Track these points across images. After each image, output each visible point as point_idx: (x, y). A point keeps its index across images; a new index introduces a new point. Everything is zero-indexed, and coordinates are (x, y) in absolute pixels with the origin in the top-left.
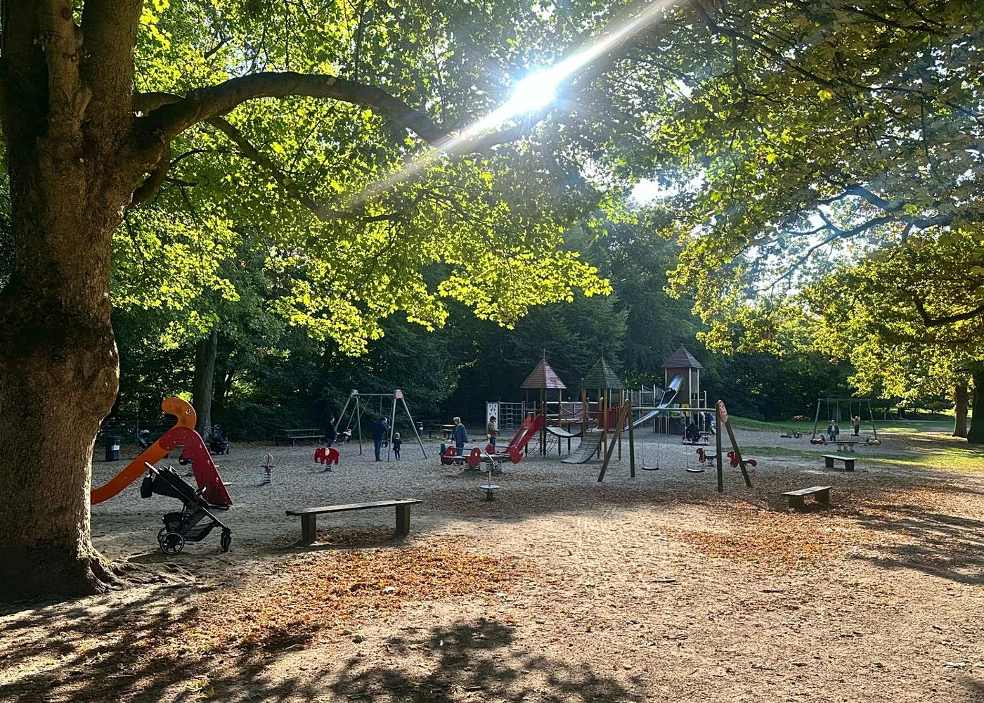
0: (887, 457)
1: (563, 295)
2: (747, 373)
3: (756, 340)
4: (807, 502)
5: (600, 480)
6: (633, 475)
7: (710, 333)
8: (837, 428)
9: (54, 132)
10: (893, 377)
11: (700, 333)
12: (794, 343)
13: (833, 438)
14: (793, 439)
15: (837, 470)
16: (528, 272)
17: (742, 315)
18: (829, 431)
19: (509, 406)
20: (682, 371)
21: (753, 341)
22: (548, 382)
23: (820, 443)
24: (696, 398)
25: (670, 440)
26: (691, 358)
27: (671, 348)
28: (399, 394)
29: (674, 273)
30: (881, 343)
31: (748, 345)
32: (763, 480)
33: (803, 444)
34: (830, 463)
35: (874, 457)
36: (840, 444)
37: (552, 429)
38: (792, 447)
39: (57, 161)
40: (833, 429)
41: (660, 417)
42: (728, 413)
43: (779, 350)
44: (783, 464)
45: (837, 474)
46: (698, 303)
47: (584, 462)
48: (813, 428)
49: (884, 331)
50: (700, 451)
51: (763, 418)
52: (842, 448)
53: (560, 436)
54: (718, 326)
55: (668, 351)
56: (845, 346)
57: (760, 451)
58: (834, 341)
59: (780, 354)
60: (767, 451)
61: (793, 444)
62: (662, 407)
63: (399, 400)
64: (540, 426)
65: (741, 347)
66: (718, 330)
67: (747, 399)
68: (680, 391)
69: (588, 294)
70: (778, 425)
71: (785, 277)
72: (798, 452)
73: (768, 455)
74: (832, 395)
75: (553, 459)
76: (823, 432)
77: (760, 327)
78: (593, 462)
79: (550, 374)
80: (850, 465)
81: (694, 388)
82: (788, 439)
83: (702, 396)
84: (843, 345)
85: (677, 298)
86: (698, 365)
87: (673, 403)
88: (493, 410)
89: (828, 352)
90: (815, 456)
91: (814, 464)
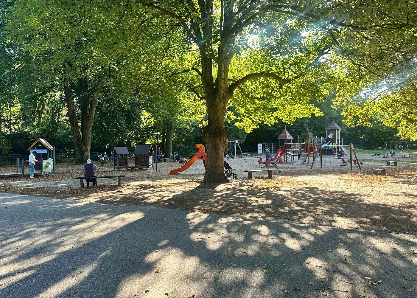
0: (411, 162)
1: (308, 115)
2: (358, 130)
3: (363, 122)
4: (379, 173)
5: (311, 168)
6: (321, 167)
7: (347, 120)
8: (394, 152)
9: (219, 94)
10: (412, 134)
11: (343, 120)
12: (378, 118)
13: (392, 155)
14: (377, 156)
15: (391, 166)
16: (299, 110)
17: (358, 114)
18: (391, 153)
19: (266, 145)
20: (333, 131)
21: (362, 123)
22: (287, 136)
23: (387, 157)
24: (339, 141)
25: (329, 157)
26: (336, 126)
27: (328, 122)
28: (237, 142)
29: (335, 100)
30: (407, 123)
31: (360, 124)
32: (365, 168)
33: (381, 158)
34: (389, 163)
35: (406, 162)
36: (394, 158)
37: (289, 153)
38: (376, 159)
39: (220, 99)
40: (392, 152)
41: (325, 148)
42: (354, 147)
43: (371, 125)
44: (372, 164)
45: (391, 167)
46: (344, 111)
47: (302, 164)
48: (385, 152)
49: (407, 118)
50: (343, 160)
51: (365, 148)
52: (395, 159)
53: (291, 155)
54: (350, 118)
55: (326, 123)
56: (394, 124)
57: (364, 160)
58: (391, 122)
59: (371, 127)
60: (367, 160)
61: (376, 158)
62: (325, 145)
63: (237, 143)
64: (284, 152)
65: (358, 125)
66: (350, 119)
67: (358, 141)
68: (332, 138)
69: (316, 116)
70: (371, 151)
71: (373, 101)
72: (378, 161)
73: (367, 161)
74: (393, 139)
75: (289, 163)
76: (388, 153)
77: (364, 118)
78: (305, 164)
79: (288, 134)
80: (396, 164)
81: (338, 137)
82: (375, 156)
83: (341, 140)
84: (393, 123)
85: (336, 109)
86: (339, 128)
87: (329, 143)
88: (260, 146)
89: (388, 125)
90: (384, 162)
91: (383, 164)
